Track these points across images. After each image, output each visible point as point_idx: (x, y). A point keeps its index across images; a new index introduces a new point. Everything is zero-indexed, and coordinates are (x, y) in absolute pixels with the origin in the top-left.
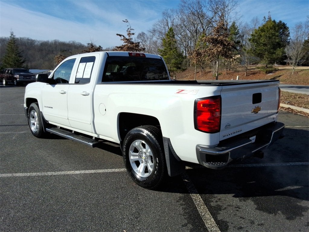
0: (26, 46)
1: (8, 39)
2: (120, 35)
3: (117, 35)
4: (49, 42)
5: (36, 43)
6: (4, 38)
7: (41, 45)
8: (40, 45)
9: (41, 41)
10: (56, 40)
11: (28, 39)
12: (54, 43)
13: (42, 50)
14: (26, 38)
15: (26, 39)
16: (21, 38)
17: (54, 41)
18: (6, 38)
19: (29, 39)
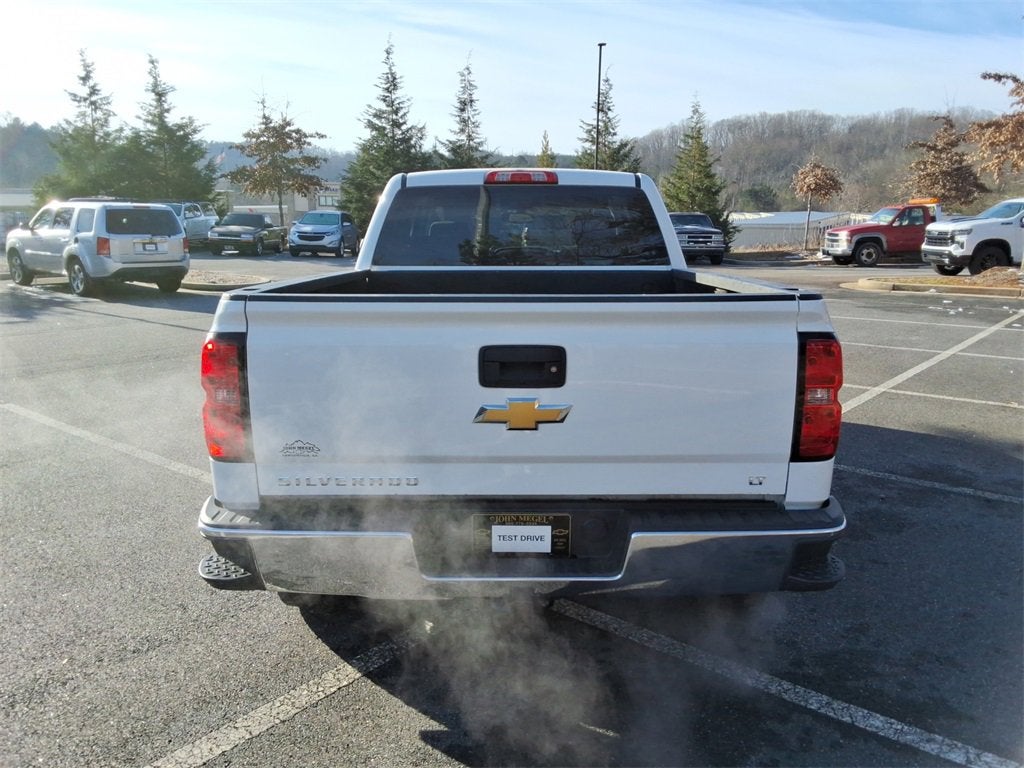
0: (801, 137)
1: (755, 121)
2: (998, 78)
3: (986, 76)
4: (877, 118)
5: (835, 127)
6: (743, 118)
7: (850, 132)
8: (846, 131)
9: (852, 118)
10: (903, 109)
11: (813, 116)
12: (893, 121)
13: (849, 148)
14: (805, 111)
15: (807, 114)
16: (791, 114)
17: (894, 116)
18: (748, 118)
19: (817, 113)
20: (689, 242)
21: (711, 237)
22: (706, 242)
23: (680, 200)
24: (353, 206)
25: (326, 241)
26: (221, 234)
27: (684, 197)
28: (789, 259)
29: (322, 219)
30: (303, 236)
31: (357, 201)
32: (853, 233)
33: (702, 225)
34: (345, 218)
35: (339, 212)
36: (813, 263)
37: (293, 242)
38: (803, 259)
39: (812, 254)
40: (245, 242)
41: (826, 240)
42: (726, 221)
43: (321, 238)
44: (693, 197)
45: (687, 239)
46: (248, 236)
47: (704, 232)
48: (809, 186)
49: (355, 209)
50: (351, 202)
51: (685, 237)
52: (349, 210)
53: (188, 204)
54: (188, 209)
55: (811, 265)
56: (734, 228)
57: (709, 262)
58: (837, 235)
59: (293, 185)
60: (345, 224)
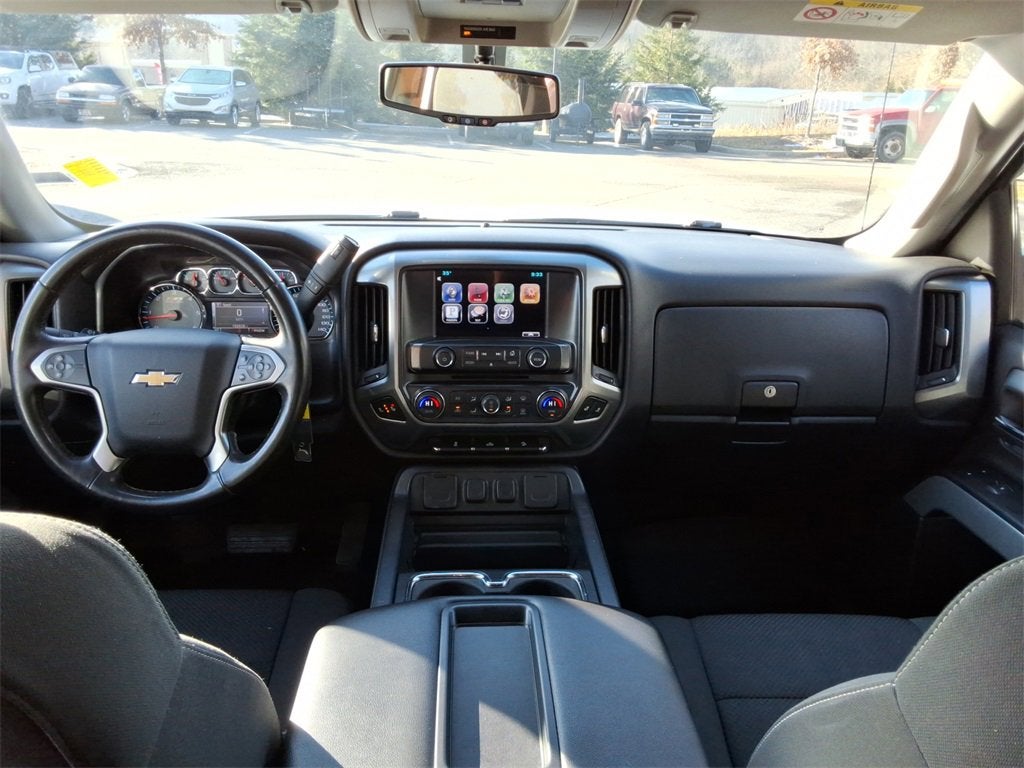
20: (672, 123)
21: (699, 117)
22: (692, 124)
23: (656, 69)
24: (255, 61)
25: (211, 106)
26: (73, 94)
27: (660, 66)
28: (792, 148)
29: (209, 76)
30: (181, 99)
31: (259, 55)
32: (877, 119)
33: (688, 101)
34: (239, 75)
35: (231, 69)
36: (820, 154)
37: (169, 106)
38: (806, 149)
39: (817, 142)
40: (104, 106)
41: (840, 127)
42: (707, 96)
43: (205, 102)
44: (670, 65)
45: (670, 119)
46: (109, 97)
47: (691, 111)
48: (822, 57)
49: (256, 65)
50: (250, 56)
51: (668, 116)
52: (249, 66)
53: (35, 53)
54: (32, 60)
55: (818, 158)
56: (716, 105)
57: (694, 148)
58: (855, 121)
59: (176, 32)
60: (239, 84)
